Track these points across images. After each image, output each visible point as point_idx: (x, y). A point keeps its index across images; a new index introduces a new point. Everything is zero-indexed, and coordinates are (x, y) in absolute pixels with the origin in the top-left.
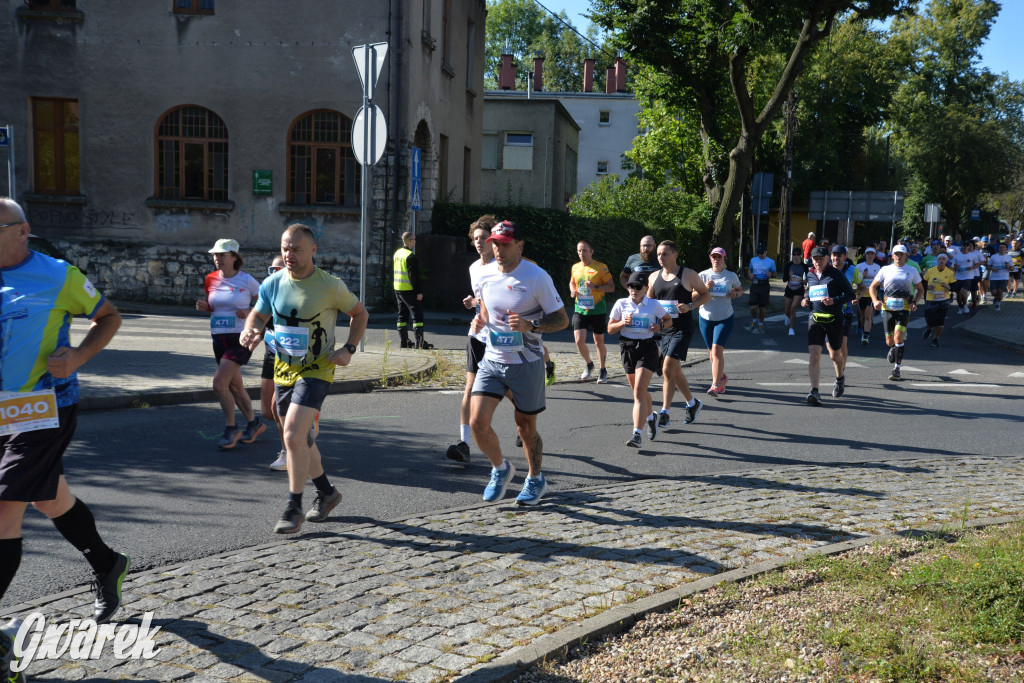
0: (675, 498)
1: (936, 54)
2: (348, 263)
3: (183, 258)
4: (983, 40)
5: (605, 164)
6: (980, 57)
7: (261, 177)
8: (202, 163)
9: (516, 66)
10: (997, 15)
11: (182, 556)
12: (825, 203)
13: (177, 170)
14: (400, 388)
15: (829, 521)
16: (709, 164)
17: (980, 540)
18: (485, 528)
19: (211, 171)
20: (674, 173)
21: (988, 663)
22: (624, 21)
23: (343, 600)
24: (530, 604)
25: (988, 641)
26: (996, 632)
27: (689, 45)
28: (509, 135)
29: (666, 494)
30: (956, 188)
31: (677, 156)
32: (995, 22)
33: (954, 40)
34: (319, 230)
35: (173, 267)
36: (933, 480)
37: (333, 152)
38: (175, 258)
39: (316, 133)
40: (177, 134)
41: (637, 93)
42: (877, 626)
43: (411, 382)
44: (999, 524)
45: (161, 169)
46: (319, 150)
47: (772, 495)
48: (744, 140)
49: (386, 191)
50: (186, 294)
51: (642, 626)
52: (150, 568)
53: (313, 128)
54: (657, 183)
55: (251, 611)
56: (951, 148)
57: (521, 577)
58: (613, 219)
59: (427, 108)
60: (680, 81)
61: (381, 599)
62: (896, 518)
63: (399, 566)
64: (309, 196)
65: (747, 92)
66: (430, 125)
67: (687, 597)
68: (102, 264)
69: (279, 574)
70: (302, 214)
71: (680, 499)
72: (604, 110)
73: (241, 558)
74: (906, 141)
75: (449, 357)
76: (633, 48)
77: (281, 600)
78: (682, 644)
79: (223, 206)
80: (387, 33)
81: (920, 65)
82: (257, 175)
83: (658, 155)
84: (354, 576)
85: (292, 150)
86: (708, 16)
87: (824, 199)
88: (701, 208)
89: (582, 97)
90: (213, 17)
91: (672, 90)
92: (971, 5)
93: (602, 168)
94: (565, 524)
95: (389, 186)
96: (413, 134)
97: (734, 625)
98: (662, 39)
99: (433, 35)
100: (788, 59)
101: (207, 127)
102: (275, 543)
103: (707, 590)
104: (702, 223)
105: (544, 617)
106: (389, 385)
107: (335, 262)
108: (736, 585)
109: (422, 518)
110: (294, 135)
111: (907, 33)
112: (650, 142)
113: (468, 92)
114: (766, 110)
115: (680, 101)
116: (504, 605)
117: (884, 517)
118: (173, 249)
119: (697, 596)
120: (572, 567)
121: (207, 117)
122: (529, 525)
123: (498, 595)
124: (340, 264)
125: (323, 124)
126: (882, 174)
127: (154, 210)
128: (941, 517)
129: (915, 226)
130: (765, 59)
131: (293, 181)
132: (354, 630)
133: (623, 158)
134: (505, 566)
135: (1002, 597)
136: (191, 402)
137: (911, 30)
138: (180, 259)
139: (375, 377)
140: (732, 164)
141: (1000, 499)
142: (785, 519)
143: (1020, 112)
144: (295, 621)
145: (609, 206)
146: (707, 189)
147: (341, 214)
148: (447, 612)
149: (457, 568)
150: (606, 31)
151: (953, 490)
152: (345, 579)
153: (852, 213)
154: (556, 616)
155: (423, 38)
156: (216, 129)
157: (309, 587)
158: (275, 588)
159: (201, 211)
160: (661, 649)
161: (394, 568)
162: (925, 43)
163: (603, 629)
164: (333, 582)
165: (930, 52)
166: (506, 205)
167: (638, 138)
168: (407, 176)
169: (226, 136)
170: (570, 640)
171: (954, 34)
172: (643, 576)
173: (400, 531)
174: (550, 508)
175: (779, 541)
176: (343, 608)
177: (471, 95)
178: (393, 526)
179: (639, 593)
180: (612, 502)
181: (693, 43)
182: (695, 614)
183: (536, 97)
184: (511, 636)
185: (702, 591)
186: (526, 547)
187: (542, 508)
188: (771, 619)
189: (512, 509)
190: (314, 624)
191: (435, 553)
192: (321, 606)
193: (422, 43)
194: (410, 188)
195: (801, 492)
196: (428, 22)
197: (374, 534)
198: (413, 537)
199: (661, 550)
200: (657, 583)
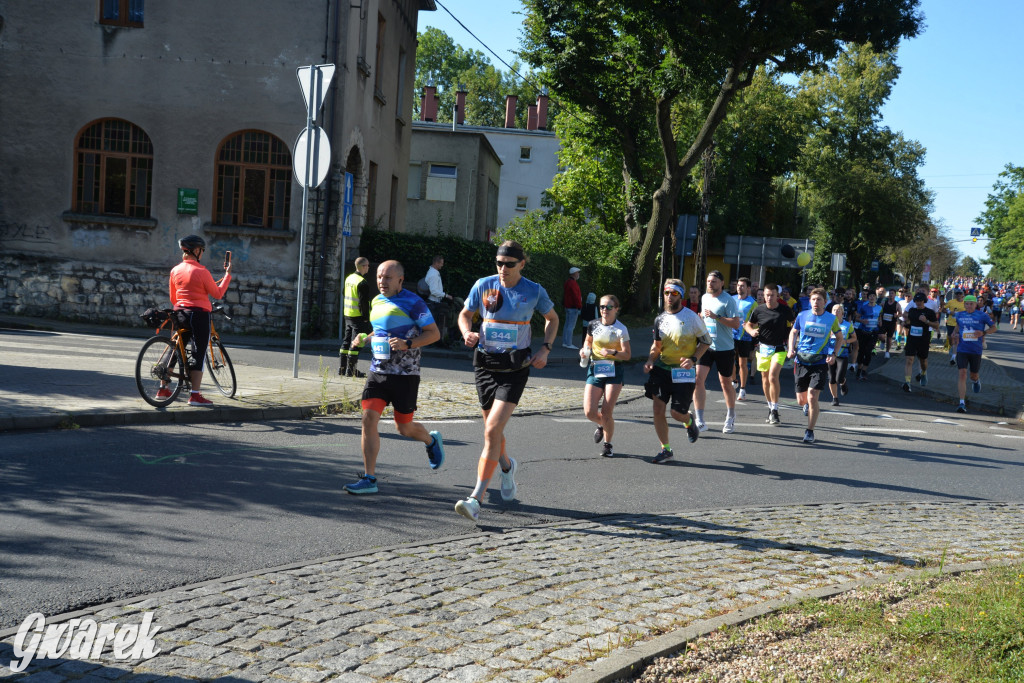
1: (841, 110)
2: (274, 287)
3: (100, 275)
4: (884, 100)
5: (526, 199)
6: (881, 116)
7: (186, 195)
8: (124, 178)
9: (437, 98)
10: (897, 77)
11: (143, 587)
12: (738, 249)
13: (97, 184)
14: (340, 415)
15: (802, 563)
16: (630, 204)
17: (964, 586)
19: (133, 187)
20: (594, 213)
22: (552, 61)
23: (328, 637)
24: (525, 645)
27: (614, 86)
28: (433, 166)
29: (634, 532)
30: (860, 240)
31: (595, 197)
32: (895, 84)
33: (858, 98)
34: (246, 252)
35: (89, 284)
36: (890, 524)
37: (261, 174)
38: (90, 274)
39: (246, 154)
40: (99, 148)
41: (559, 132)
42: (895, 675)
43: (351, 410)
44: (973, 571)
45: (80, 182)
46: (247, 171)
48: (668, 182)
49: (317, 215)
50: (101, 311)
51: (653, 670)
52: (110, 600)
53: (243, 146)
54: (581, 221)
55: (232, 648)
56: (856, 200)
57: (508, 616)
58: (539, 254)
59: (360, 134)
60: (604, 122)
61: (368, 637)
62: (866, 562)
63: (380, 602)
64: (235, 218)
65: (672, 135)
66: (361, 151)
67: (691, 641)
68: (11, 278)
69: (255, 610)
70: (229, 234)
72: (526, 146)
73: (208, 591)
74: (811, 192)
76: (560, 86)
77: (261, 637)
79: (145, 223)
80: (323, 57)
82: (182, 193)
83: (575, 192)
84: (333, 612)
85: (220, 169)
86: (638, 60)
87: (738, 244)
88: (621, 246)
89: (504, 132)
90: (141, 30)
91: (596, 130)
92: (874, 66)
93: (522, 204)
94: (539, 561)
95: (320, 210)
96: (346, 159)
97: (745, 671)
98: (589, 80)
99: (367, 61)
100: (708, 105)
101: (131, 141)
102: (240, 576)
103: (709, 634)
104: (622, 263)
105: (544, 660)
106: (329, 412)
107: (260, 286)
108: (736, 628)
109: (389, 551)
110: (223, 154)
111: (813, 89)
112: (569, 180)
113: (397, 120)
114: (689, 154)
115: (605, 141)
116: (499, 646)
117: (855, 561)
118: (89, 266)
119: (700, 640)
120: (558, 607)
121: (131, 131)
122: (503, 561)
123: (490, 635)
124: (266, 288)
125: (253, 144)
126: (789, 222)
127: (70, 224)
129: (819, 274)
130: (684, 105)
131: (219, 201)
132: (347, 670)
133: (544, 196)
134: (489, 604)
135: (1016, 647)
136: (124, 425)
137: (819, 86)
138: (96, 276)
139: (315, 404)
140: (656, 205)
141: (960, 545)
142: (759, 560)
143: (914, 170)
144: (281, 660)
145: (534, 242)
146: (628, 228)
147: (269, 237)
148: (441, 652)
149: (440, 605)
150: (534, 67)
151: (912, 535)
152: (325, 615)
153: (766, 258)
154: (556, 658)
155: (358, 64)
156: (140, 144)
157: (289, 623)
158: (255, 624)
159: (121, 227)
161: (374, 604)
162: (831, 99)
163: (615, 674)
164: (314, 618)
165: (835, 109)
166: (435, 234)
167: (558, 176)
168: (339, 201)
169: (151, 152)
171: (858, 93)
172: (633, 618)
173: (370, 565)
174: (520, 543)
175: (760, 584)
176: (330, 647)
177: (400, 124)
178: (361, 559)
179: (635, 636)
180: (581, 539)
181: (618, 85)
182: (703, 659)
183: (460, 130)
184: (514, 679)
185: (705, 635)
186: (506, 584)
187: (511, 544)
188: (781, 666)
189: (480, 544)
190: (302, 664)
191: (413, 589)
192: (306, 644)
193: (358, 68)
194: (341, 214)
195: (766, 532)
196: (363, 48)
197: (344, 568)
198: (385, 571)
199: (645, 590)
200: (651, 625)
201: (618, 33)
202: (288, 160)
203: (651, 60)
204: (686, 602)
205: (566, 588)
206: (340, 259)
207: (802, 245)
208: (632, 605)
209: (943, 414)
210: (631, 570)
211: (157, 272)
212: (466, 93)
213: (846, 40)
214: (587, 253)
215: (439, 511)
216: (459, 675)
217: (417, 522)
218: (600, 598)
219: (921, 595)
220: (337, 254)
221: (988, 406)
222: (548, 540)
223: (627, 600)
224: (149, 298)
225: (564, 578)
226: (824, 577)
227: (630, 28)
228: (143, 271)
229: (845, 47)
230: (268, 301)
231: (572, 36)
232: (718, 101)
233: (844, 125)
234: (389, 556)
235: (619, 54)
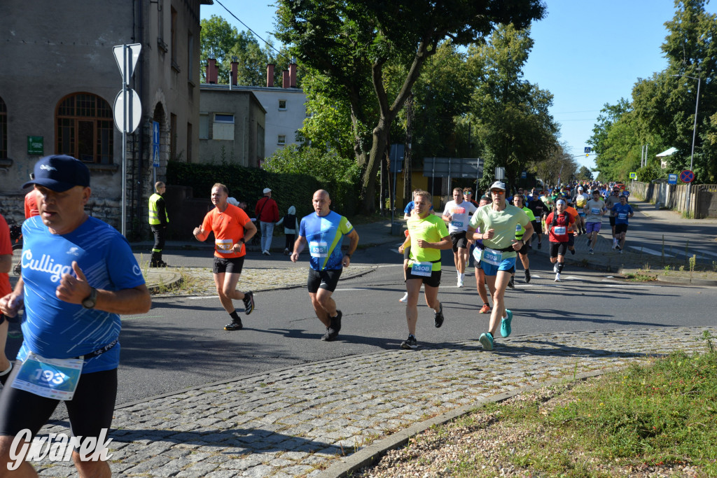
0: (376, 368)
1: (496, 70)
2: (104, 206)
4: (524, 62)
5: (284, 137)
6: (523, 74)
7: (34, 141)
9: (218, 67)
10: (532, 47)
12: (434, 167)
14: (157, 295)
15: (484, 379)
16: (358, 138)
17: (589, 387)
18: (247, 395)
20: (333, 145)
21: (626, 471)
22: (298, 39)
23: (155, 454)
24: (297, 449)
25: (622, 456)
26: (626, 450)
27: (342, 56)
28: (216, 115)
29: (369, 365)
30: (513, 157)
31: (334, 134)
32: (531, 51)
33: (507, 61)
37: (90, 124)
39: (78, 110)
41: (305, 89)
42: (547, 450)
43: (165, 291)
44: (595, 377)
46: (80, 122)
47: (441, 363)
48: (382, 122)
49: (134, 153)
51: (386, 459)
53: (75, 104)
54: (324, 151)
56: (509, 131)
57: (284, 429)
58: (295, 175)
59: (162, 94)
60: (337, 81)
61: (185, 451)
62: (526, 375)
63: (192, 426)
65: (384, 90)
66: (164, 106)
67: (412, 437)
71: (380, 368)
72: (282, 99)
74: (481, 126)
75: (189, 273)
76: (304, 57)
78: (418, 471)
79: (3, 163)
80: (132, 38)
81: (487, 77)
82: (31, 140)
83: (320, 132)
85: (59, 122)
86: (358, 38)
87: (432, 163)
88: (352, 168)
89: (267, 90)
91: (331, 86)
92: (516, 39)
93: (281, 140)
94: (305, 389)
95: (135, 149)
96: (153, 112)
97: (449, 455)
98: (324, 52)
99: (165, 41)
100: (408, 68)
103: (424, 431)
104: (353, 179)
105: (310, 458)
108: (442, 426)
109: (198, 389)
110: (60, 110)
111: (478, 55)
112: (315, 125)
113: (189, 83)
114: (396, 102)
115: (338, 94)
116: (279, 450)
117: (519, 375)
119: (418, 436)
120: (320, 420)
122: (279, 391)
124: (98, 206)
125: (83, 103)
126: (468, 148)
128: (553, 373)
130: (392, 68)
131: (60, 145)
133: (297, 134)
134: (271, 422)
135: (623, 425)
140: (375, 138)
142: (456, 379)
143: (546, 110)
144: (121, 472)
145: (291, 166)
146: (357, 155)
147: (99, 170)
148: (238, 458)
149: (236, 425)
150: (285, 44)
153: (451, 173)
154: (319, 456)
155: (158, 43)
157: (126, 446)
160: (404, 475)
162: (489, 63)
163: (361, 464)
164: (144, 441)
165: (493, 69)
166: (221, 164)
167: (306, 119)
168: (149, 142)
169: (5, 110)
170: (340, 473)
171: (506, 58)
172: (372, 424)
173: (184, 401)
174: (291, 378)
175: (456, 395)
176: (157, 460)
177: (191, 86)
178: (177, 396)
179: (373, 436)
180: (333, 372)
181: (345, 56)
182: (420, 449)
183: (235, 89)
184: (290, 473)
185: (421, 433)
186: (282, 407)
187: (284, 379)
188: (473, 449)
189: (263, 380)
190: (137, 474)
191: (216, 415)
192: (139, 460)
193: (158, 46)
194: (152, 151)
195: (459, 360)
196: (161, 32)
197: (165, 404)
198: (195, 404)
199: (379, 404)
200: (384, 428)
201: (343, 20)
202: (111, 113)
203: (367, 37)
204: (408, 411)
205: (324, 407)
206: (152, 184)
207: (475, 163)
208: (370, 415)
209: (572, 273)
210: (369, 392)
211: (14, 198)
212: (238, 63)
213: (497, 22)
214: (329, 174)
215: (232, 359)
216: (251, 473)
217: (217, 367)
218: (348, 412)
219: (563, 395)
220: (150, 181)
221: (601, 266)
222: (310, 374)
223: (367, 412)
224: (10, 217)
225: (323, 400)
226: (499, 388)
227: (351, 15)
228: (4, 198)
229: (496, 27)
230: (100, 216)
231: (311, 22)
232: (413, 65)
233: (499, 80)
234: (198, 393)
235: (344, 34)
